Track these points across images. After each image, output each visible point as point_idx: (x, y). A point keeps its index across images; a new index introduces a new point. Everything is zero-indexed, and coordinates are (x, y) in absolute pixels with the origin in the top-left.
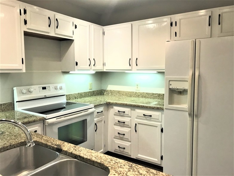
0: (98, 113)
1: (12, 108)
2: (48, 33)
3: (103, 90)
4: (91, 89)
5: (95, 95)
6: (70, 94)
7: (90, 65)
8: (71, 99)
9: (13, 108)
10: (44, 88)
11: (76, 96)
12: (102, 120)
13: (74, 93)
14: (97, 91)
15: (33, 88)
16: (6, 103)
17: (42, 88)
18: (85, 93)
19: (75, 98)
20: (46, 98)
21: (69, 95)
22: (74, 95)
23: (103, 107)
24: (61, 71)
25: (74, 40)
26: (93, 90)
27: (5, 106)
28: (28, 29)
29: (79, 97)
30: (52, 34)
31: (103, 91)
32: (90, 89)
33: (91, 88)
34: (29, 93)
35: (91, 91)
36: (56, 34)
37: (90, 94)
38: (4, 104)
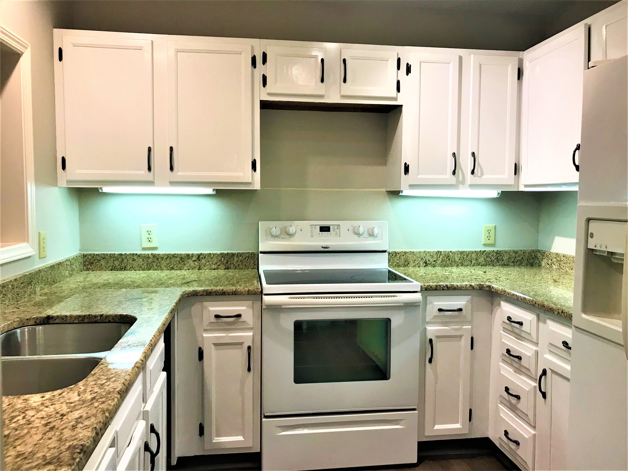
0: (440, 310)
1: (255, 265)
2: (322, 96)
3: (539, 251)
4: (493, 245)
5: (505, 265)
6: (408, 250)
7: (454, 173)
8: (412, 264)
9: (257, 266)
10: (325, 229)
11: (428, 257)
12: (461, 336)
13: (422, 250)
14: (516, 252)
15: (294, 226)
16: (243, 253)
17: (320, 227)
18: (462, 253)
19: (426, 263)
20: (326, 251)
21: (405, 253)
22: (423, 255)
23: (468, 298)
24: (384, 190)
25: (402, 106)
26: (495, 249)
27: (240, 258)
28: (270, 94)
29: (439, 262)
30: (333, 98)
31: (539, 255)
32: (485, 245)
33: (491, 241)
34: (287, 236)
35: (488, 249)
36: (343, 97)
37: (482, 259)
38: (239, 255)
